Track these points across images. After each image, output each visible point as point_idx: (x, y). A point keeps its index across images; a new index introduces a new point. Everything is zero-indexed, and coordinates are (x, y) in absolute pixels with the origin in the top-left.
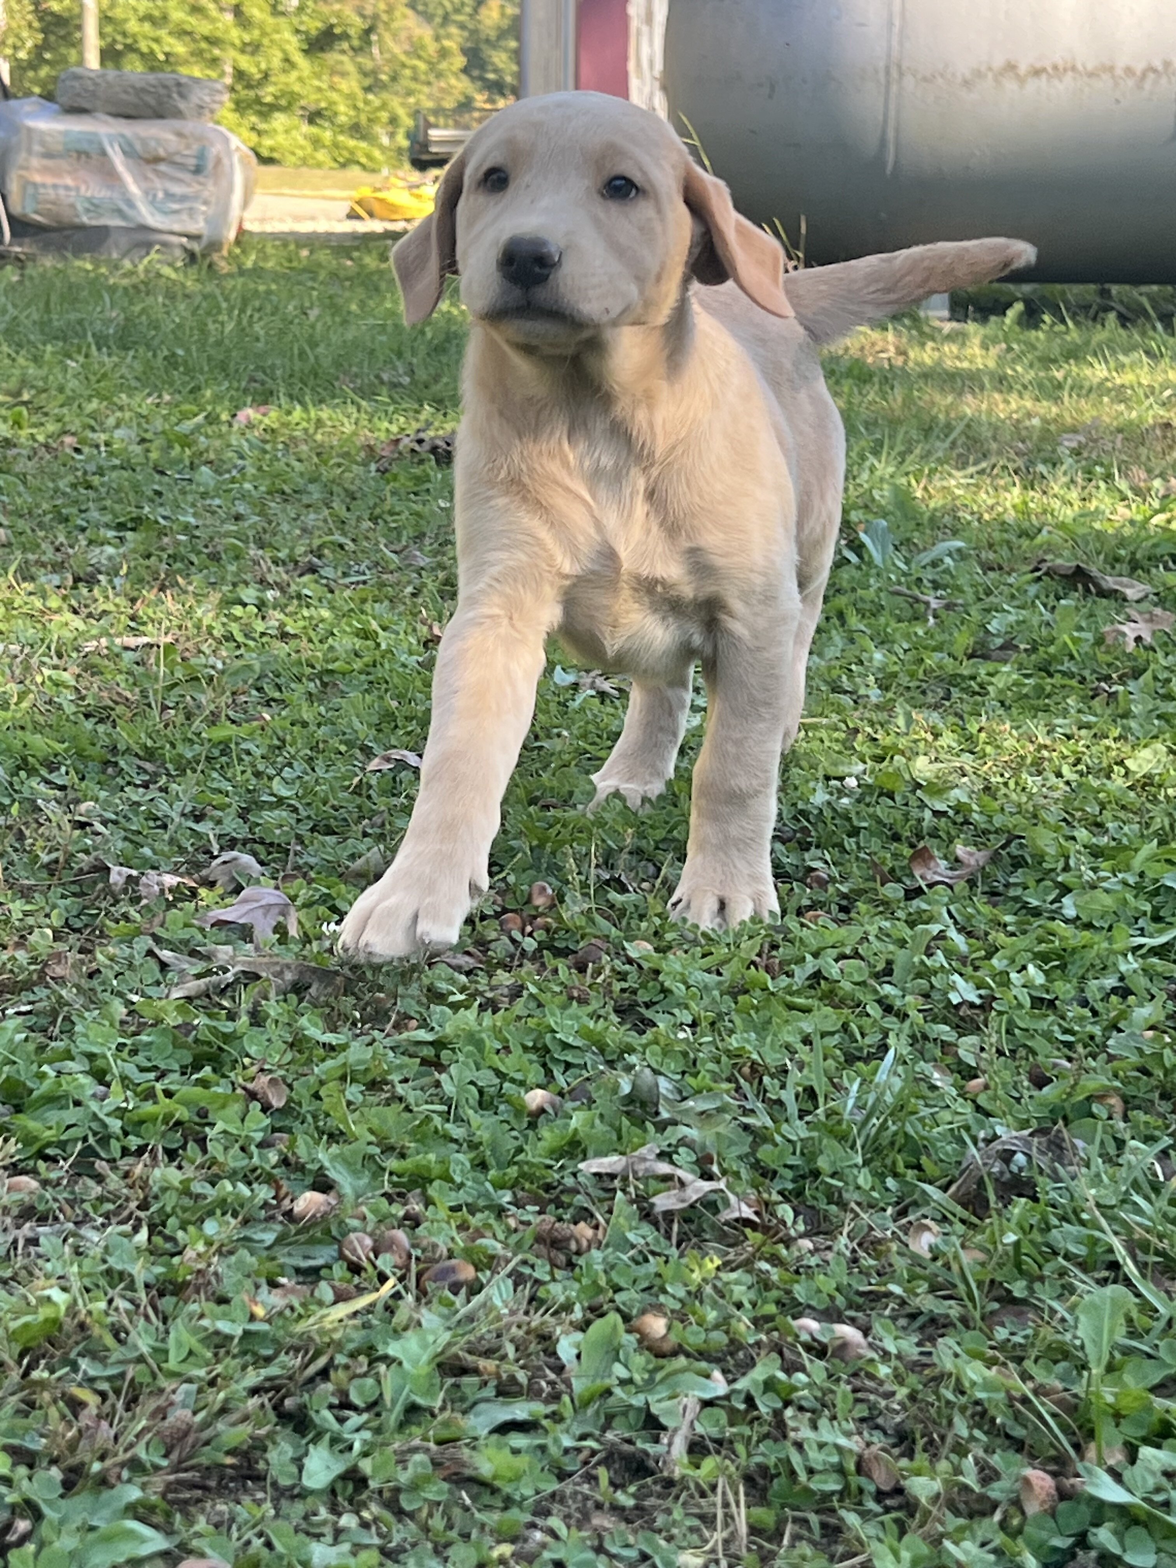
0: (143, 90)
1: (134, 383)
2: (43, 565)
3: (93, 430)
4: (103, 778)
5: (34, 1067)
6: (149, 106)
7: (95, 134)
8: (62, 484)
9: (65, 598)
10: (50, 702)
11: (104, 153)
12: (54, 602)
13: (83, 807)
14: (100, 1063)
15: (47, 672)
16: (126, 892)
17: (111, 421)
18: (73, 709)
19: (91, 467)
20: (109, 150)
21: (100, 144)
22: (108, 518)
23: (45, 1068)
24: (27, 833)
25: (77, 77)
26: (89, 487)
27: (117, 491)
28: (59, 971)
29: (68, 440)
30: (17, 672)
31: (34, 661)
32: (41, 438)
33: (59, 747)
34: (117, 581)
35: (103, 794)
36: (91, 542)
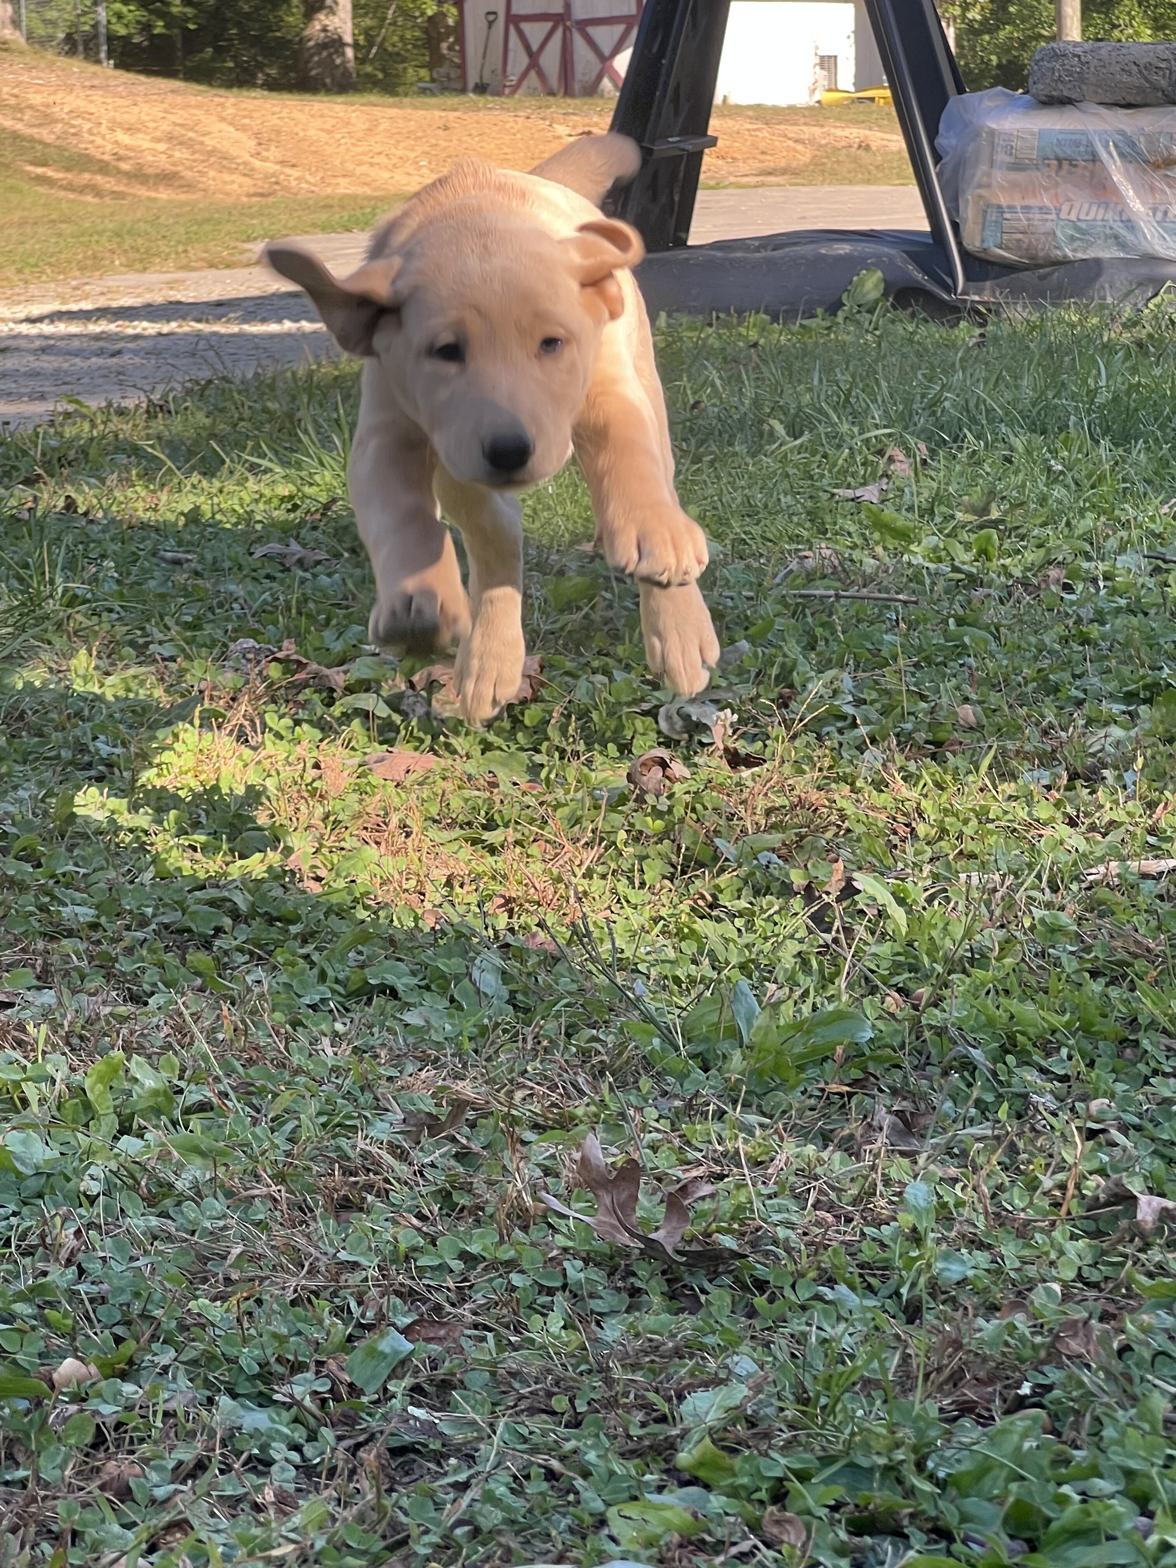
0: (1148, 66)
1: (1141, 487)
2: (1026, 757)
3: (1089, 559)
4: (1120, 1063)
5: (1051, 1487)
6: (1155, 88)
7: (1083, 133)
8: (1049, 639)
9: (1058, 804)
10: (1043, 955)
11: (1095, 158)
12: (1043, 811)
13: (1096, 1105)
14: (1140, 1484)
15: (1038, 913)
16: (1159, 1232)
17: (1112, 543)
18: (1075, 965)
19: (1087, 612)
20: (1104, 155)
21: (1090, 144)
22: (1112, 686)
23: (1066, 1489)
24: (1021, 1145)
25: (1055, 55)
26: (1085, 641)
27: (1126, 645)
28: (1075, 1346)
29: (1054, 573)
30: (998, 912)
31: (1020, 896)
32: (1017, 573)
33: (1057, 1020)
34: (1128, 777)
35: (1120, 1087)
36: (1090, 722)
